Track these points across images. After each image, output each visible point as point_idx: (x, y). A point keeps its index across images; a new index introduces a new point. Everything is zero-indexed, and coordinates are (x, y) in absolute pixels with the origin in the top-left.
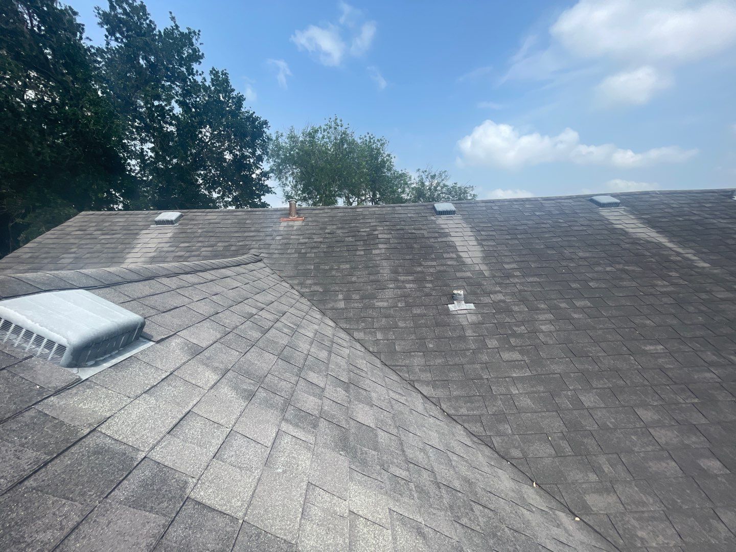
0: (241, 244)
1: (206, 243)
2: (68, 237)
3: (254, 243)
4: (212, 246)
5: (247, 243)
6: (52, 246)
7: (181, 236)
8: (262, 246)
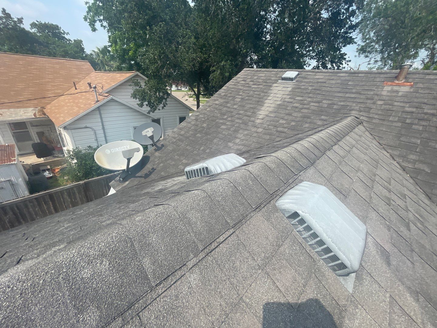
0: (342, 103)
1: (314, 99)
2: (239, 85)
3: (354, 105)
4: (319, 102)
5: (348, 104)
6: (233, 90)
7: (297, 90)
8: (362, 109)
